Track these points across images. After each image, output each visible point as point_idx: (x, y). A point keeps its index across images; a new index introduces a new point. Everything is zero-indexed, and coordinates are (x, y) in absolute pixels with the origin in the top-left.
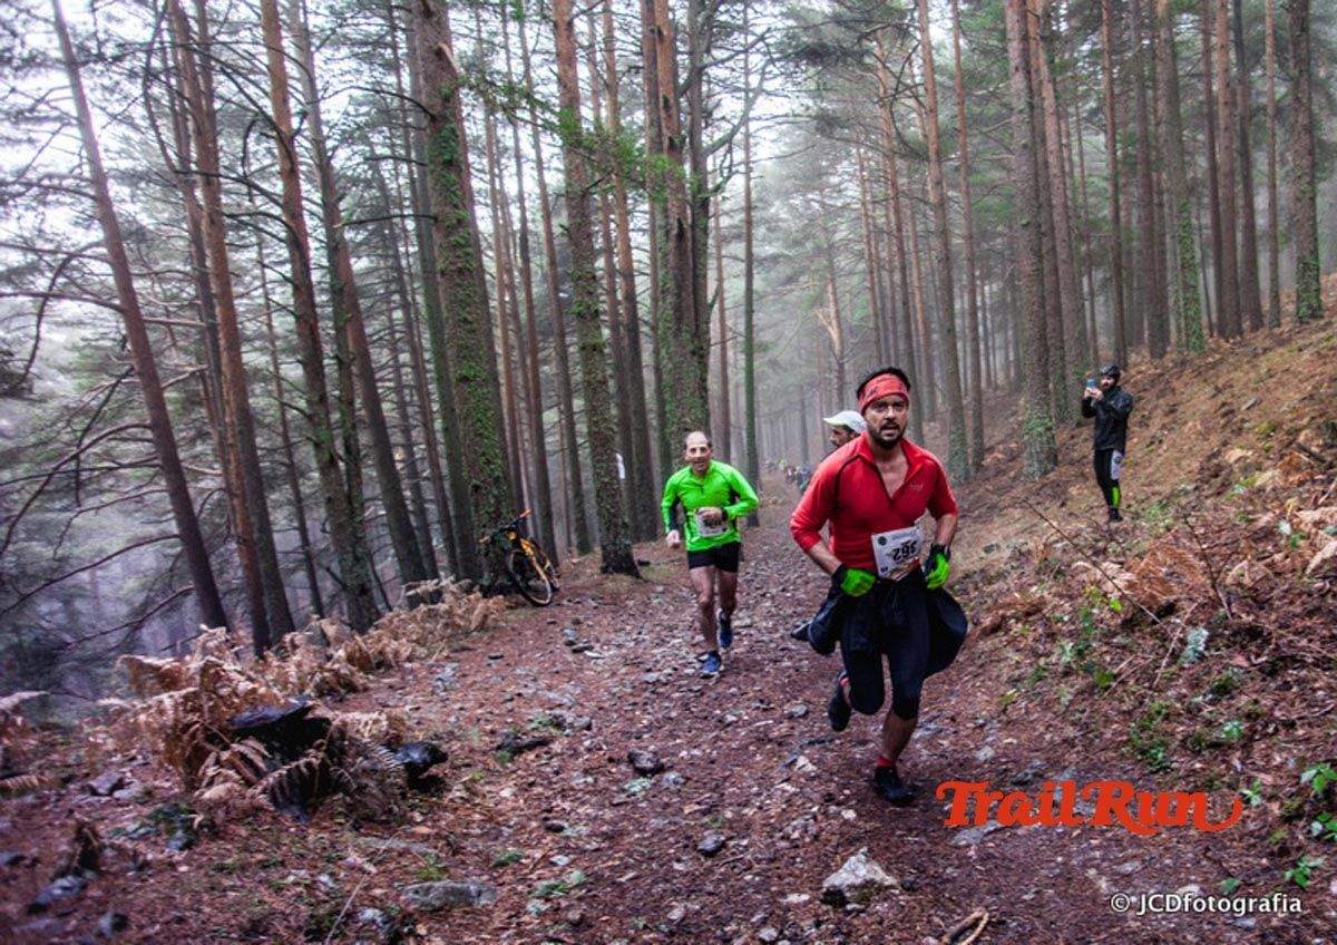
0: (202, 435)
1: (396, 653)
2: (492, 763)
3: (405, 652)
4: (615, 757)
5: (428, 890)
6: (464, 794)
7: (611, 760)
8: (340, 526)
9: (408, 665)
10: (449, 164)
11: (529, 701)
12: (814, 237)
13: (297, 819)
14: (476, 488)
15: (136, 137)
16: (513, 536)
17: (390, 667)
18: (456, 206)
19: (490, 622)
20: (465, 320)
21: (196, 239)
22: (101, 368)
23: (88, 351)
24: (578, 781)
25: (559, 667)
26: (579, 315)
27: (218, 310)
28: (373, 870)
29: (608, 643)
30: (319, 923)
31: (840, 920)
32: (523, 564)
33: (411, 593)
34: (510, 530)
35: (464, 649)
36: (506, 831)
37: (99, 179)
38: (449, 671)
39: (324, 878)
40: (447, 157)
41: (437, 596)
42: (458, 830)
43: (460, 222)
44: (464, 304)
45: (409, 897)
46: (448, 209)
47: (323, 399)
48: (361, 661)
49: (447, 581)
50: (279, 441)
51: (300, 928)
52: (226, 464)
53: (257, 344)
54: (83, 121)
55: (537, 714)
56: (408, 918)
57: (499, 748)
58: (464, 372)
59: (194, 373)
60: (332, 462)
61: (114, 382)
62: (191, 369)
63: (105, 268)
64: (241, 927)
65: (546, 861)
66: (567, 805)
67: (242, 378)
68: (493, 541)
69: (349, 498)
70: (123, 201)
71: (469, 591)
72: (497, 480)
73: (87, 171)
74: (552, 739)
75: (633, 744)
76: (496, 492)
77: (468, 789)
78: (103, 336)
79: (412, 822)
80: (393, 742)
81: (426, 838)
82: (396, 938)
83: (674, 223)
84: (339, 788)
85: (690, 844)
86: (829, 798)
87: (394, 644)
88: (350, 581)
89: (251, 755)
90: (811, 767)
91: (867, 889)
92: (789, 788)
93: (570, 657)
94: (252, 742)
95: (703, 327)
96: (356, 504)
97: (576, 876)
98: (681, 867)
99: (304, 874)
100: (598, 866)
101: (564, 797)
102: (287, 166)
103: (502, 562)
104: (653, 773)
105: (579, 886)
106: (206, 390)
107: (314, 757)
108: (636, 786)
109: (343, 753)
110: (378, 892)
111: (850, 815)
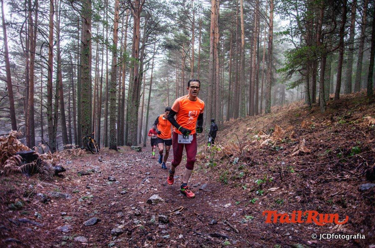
0: (22, 113)
2: (76, 175)
3: (61, 157)
4: (105, 178)
5: (55, 193)
7: (104, 178)
9: (61, 160)
10: (87, 55)
11: (87, 167)
13: (27, 176)
14: (83, 126)
15: (17, 45)
16: (90, 138)
18: (87, 64)
19: (82, 155)
20: (86, 89)
21: (27, 68)
24: (96, 181)
25: (96, 163)
26: (111, 92)
27: (30, 83)
28: (43, 188)
30: (27, 193)
31: (150, 206)
32: (91, 144)
33: (65, 146)
34: (89, 136)
35: (75, 159)
36: (77, 187)
37: (6, 53)
38: (71, 162)
39: (31, 186)
40: (86, 53)
41: (71, 147)
42: (65, 185)
43: (87, 68)
44: (86, 86)
45: (51, 194)
46: (85, 65)
47: (51, 105)
49: (74, 145)
50: (40, 116)
51: (22, 194)
52: (26, 119)
53: (38, 94)
54: (5, 39)
55: (89, 169)
56: (49, 197)
57: (78, 173)
58: (84, 100)
59: (22, 98)
60: (51, 119)
61: (2, 97)
63: (5, 72)
64: (7, 191)
65: (85, 193)
66: (92, 184)
67: (33, 101)
68: (85, 139)
69: (54, 127)
70: (11, 59)
71: (79, 147)
72: (88, 125)
73: (4, 50)
74: (92, 174)
75: (110, 176)
76: (87, 128)
77: (69, 178)
78: (2, 88)
79: (55, 182)
80: (53, 165)
81: (57, 185)
82: (45, 201)
83: (135, 77)
84: (38, 172)
85: (119, 193)
86: (152, 187)
87: (59, 155)
88: (52, 147)
89: (18, 158)
90: (149, 182)
91: (157, 201)
92: (143, 185)
93: (99, 162)
94: (18, 155)
95: (138, 100)
96: (55, 129)
97: (91, 196)
98: (116, 196)
99: (26, 184)
100: (97, 195)
101: (92, 183)
102: (50, 53)
103: (87, 144)
104: (113, 181)
105: (92, 198)
106: (24, 102)
107: (33, 163)
108: (109, 183)
109: (41, 164)
110: (43, 192)
111: (156, 190)
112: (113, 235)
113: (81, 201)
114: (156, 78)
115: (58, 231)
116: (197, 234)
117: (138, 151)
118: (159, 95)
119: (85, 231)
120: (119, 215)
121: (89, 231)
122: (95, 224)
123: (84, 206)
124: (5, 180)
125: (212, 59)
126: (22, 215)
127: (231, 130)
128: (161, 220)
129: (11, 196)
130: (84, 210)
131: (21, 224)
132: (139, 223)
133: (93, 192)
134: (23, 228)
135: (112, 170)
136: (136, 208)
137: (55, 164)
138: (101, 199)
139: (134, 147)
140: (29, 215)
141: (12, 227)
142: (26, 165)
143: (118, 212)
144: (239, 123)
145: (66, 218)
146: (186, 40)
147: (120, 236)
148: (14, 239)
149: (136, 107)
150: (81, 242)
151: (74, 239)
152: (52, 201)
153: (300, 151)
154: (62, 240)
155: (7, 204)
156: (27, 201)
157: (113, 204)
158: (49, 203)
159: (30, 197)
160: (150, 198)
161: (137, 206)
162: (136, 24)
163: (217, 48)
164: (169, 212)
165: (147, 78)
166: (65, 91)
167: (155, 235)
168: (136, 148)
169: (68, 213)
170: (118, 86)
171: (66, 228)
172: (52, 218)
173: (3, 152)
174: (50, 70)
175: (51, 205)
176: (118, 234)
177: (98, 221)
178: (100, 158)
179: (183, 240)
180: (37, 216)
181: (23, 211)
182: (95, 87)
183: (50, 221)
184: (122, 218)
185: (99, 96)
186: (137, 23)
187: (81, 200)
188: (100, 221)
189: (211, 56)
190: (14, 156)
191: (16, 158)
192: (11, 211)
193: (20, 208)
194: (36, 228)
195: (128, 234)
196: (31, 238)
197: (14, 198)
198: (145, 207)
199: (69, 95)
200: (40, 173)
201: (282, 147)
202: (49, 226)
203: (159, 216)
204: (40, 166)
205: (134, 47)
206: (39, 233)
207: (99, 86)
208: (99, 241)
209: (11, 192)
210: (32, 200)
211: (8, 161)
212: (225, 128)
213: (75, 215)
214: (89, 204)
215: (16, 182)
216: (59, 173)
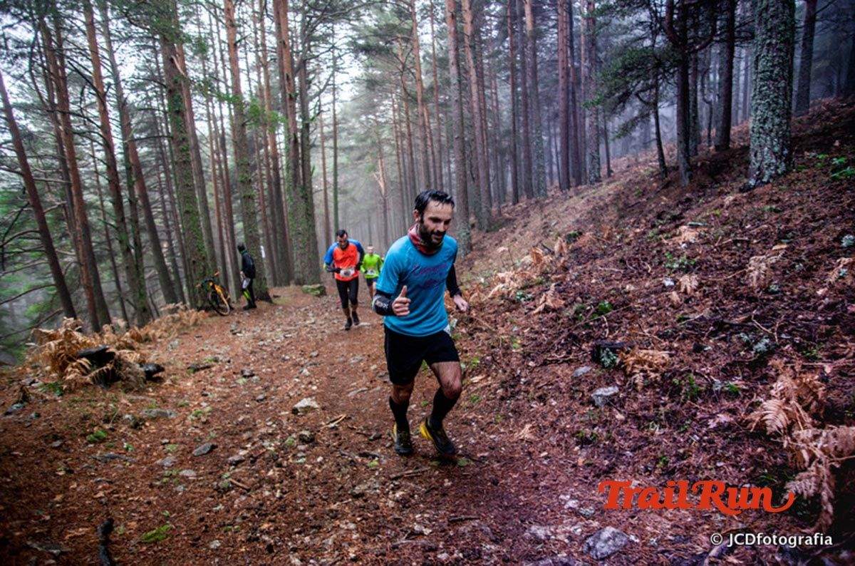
0: (65, 235)
1: (154, 335)
3: (158, 334)
4: (237, 371)
5: (151, 412)
6: (170, 383)
7: (234, 373)
8: (133, 280)
9: (159, 340)
11: (206, 353)
12: (371, 137)
13: (102, 388)
14: (194, 262)
15: (26, 86)
16: (211, 284)
17: (150, 341)
18: (182, 131)
19: (199, 322)
20: (188, 185)
21: (59, 139)
22: (12, 202)
23: (5, 194)
24: (219, 379)
25: (225, 340)
26: (242, 181)
27: (71, 175)
28: (130, 405)
29: (249, 331)
30: (108, 418)
32: (215, 295)
34: (210, 281)
35: (185, 334)
36: (186, 396)
37: (8, 109)
38: (176, 342)
39: (111, 405)
40: (177, 109)
41: (175, 311)
42: (166, 395)
43: (184, 139)
44: (186, 177)
45: (143, 413)
46: (178, 133)
47: (123, 220)
48: (138, 338)
50: (104, 238)
51: (101, 419)
52: (77, 250)
53: (91, 190)
55: (209, 357)
56: (141, 419)
57: (189, 369)
58: (187, 209)
59: (59, 206)
60: (128, 250)
61: (19, 209)
62: (58, 203)
63: (14, 154)
64: (80, 417)
65: (199, 405)
66: (212, 388)
67: (84, 207)
68: (202, 286)
69: (137, 267)
70: (20, 119)
71: (190, 308)
72: (204, 258)
74: (213, 366)
75: (245, 367)
76: (203, 264)
77: (173, 382)
78: (13, 187)
79: (149, 392)
80: (142, 363)
81: (153, 397)
82: (137, 425)
83: (292, 134)
84: (119, 378)
85: (254, 399)
86: (310, 383)
87: (153, 331)
88: (140, 306)
89: (84, 363)
90: (308, 373)
91: (307, 409)
92: (297, 380)
93: (231, 336)
94: (84, 359)
95: (308, 185)
96: (140, 270)
97: (208, 409)
98: (247, 406)
99: (103, 403)
100: (218, 406)
101: (211, 385)
102: (103, 108)
103: (206, 296)
104: (249, 377)
105: (209, 412)
106: (66, 214)
107: (109, 366)
108: (242, 381)
109: (121, 365)
110: (132, 412)
111: (315, 388)
112: (231, 464)
113: (192, 420)
114: (345, 120)
115: (159, 466)
116: (343, 455)
117: (318, 296)
118: (360, 158)
119: (195, 463)
120: (245, 436)
121: (200, 463)
122: (209, 452)
123: (196, 427)
124: (74, 401)
125: (456, 78)
126: (107, 450)
127: (513, 232)
128: (302, 440)
129: (87, 424)
130: (196, 433)
131: (108, 460)
132: (270, 446)
133: (213, 402)
134: (112, 465)
135: (252, 352)
136: (274, 423)
137: (144, 361)
138: (224, 413)
139: (310, 287)
140: (116, 448)
141: (97, 465)
142: (97, 371)
143: (245, 431)
144: (532, 213)
145: (169, 448)
146: (401, 31)
147: (239, 465)
148: (104, 478)
149: (303, 201)
150: (187, 477)
151: (178, 474)
152: (147, 424)
153: (546, 305)
154: (163, 477)
155: (84, 436)
156: (111, 429)
157: (240, 419)
158: (143, 427)
159: (113, 423)
160: (296, 406)
161: (276, 419)
162: (278, 13)
163: (470, 47)
164: (321, 426)
165: (326, 122)
166: (148, 177)
167: (288, 460)
168: (313, 290)
169: (172, 441)
170: (262, 151)
171: (168, 461)
172: (149, 449)
173: (60, 355)
174: (108, 146)
175: (145, 430)
176: (237, 464)
177: (213, 447)
178: (233, 327)
179: (321, 464)
180: (127, 449)
181: (107, 444)
182: (213, 157)
183: (146, 454)
184: (249, 440)
185: (225, 177)
186: (281, 12)
187: (191, 417)
188: (216, 447)
189: (453, 70)
190: (78, 361)
191: (81, 364)
192: (92, 445)
193: (103, 440)
194: (128, 464)
195: (252, 462)
196: (124, 476)
197: (92, 426)
198: (288, 420)
199: (160, 185)
200: (123, 380)
201: (530, 296)
202: (145, 460)
203: (301, 433)
204: (120, 369)
205: (281, 67)
206: (133, 470)
207: (221, 156)
208: (211, 473)
209: (85, 418)
210: (117, 426)
211: (69, 369)
212: (501, 226)
213: (182, 443)
214: (204, 423)
215: (89, 401)
216: (153, 376)
